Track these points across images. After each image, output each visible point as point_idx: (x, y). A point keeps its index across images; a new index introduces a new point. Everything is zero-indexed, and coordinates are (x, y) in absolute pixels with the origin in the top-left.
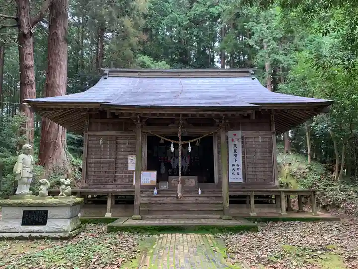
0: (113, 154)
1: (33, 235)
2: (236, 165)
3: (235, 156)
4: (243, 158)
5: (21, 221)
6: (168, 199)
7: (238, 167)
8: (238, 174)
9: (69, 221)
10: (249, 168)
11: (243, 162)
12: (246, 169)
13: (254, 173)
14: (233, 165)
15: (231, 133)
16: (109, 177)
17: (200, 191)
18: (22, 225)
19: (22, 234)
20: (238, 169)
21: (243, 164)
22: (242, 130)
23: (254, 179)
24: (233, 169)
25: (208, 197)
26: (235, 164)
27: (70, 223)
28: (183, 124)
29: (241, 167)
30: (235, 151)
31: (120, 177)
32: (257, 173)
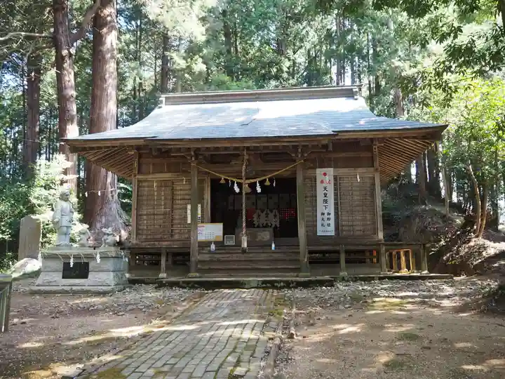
0: (169, 202)
1: (74, 288)
2: (326, 214)
3: (326, 201)
4: (336, 204)
5: (61, 275)
6: (234, 255)
7: (329, 217)
8: (329, 225)
9: (112, 274)
10: (344, 217)
11: (336, 209)
12: (340, 218)
13: (350, 224)
14: (323, 214)
15: (319, 172)
16: (164, 231)
17: (273, 246)
18: (63, 278)
19: (63, 287)
20: (329, 219)
21: (335, 212)
22: (334, 168)
23: (350, 231)
24: (323, 219)
25: (284, 253)
26: (326, 212)
27: (114, 277)
28: (248, 160)
29: (332, 216)
30: (325, 195)
31: (177, 231)
32: (355, 223)
